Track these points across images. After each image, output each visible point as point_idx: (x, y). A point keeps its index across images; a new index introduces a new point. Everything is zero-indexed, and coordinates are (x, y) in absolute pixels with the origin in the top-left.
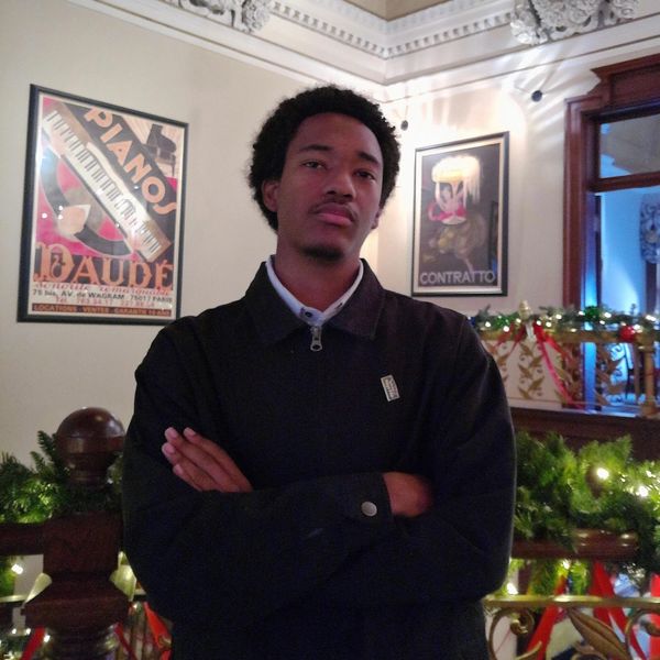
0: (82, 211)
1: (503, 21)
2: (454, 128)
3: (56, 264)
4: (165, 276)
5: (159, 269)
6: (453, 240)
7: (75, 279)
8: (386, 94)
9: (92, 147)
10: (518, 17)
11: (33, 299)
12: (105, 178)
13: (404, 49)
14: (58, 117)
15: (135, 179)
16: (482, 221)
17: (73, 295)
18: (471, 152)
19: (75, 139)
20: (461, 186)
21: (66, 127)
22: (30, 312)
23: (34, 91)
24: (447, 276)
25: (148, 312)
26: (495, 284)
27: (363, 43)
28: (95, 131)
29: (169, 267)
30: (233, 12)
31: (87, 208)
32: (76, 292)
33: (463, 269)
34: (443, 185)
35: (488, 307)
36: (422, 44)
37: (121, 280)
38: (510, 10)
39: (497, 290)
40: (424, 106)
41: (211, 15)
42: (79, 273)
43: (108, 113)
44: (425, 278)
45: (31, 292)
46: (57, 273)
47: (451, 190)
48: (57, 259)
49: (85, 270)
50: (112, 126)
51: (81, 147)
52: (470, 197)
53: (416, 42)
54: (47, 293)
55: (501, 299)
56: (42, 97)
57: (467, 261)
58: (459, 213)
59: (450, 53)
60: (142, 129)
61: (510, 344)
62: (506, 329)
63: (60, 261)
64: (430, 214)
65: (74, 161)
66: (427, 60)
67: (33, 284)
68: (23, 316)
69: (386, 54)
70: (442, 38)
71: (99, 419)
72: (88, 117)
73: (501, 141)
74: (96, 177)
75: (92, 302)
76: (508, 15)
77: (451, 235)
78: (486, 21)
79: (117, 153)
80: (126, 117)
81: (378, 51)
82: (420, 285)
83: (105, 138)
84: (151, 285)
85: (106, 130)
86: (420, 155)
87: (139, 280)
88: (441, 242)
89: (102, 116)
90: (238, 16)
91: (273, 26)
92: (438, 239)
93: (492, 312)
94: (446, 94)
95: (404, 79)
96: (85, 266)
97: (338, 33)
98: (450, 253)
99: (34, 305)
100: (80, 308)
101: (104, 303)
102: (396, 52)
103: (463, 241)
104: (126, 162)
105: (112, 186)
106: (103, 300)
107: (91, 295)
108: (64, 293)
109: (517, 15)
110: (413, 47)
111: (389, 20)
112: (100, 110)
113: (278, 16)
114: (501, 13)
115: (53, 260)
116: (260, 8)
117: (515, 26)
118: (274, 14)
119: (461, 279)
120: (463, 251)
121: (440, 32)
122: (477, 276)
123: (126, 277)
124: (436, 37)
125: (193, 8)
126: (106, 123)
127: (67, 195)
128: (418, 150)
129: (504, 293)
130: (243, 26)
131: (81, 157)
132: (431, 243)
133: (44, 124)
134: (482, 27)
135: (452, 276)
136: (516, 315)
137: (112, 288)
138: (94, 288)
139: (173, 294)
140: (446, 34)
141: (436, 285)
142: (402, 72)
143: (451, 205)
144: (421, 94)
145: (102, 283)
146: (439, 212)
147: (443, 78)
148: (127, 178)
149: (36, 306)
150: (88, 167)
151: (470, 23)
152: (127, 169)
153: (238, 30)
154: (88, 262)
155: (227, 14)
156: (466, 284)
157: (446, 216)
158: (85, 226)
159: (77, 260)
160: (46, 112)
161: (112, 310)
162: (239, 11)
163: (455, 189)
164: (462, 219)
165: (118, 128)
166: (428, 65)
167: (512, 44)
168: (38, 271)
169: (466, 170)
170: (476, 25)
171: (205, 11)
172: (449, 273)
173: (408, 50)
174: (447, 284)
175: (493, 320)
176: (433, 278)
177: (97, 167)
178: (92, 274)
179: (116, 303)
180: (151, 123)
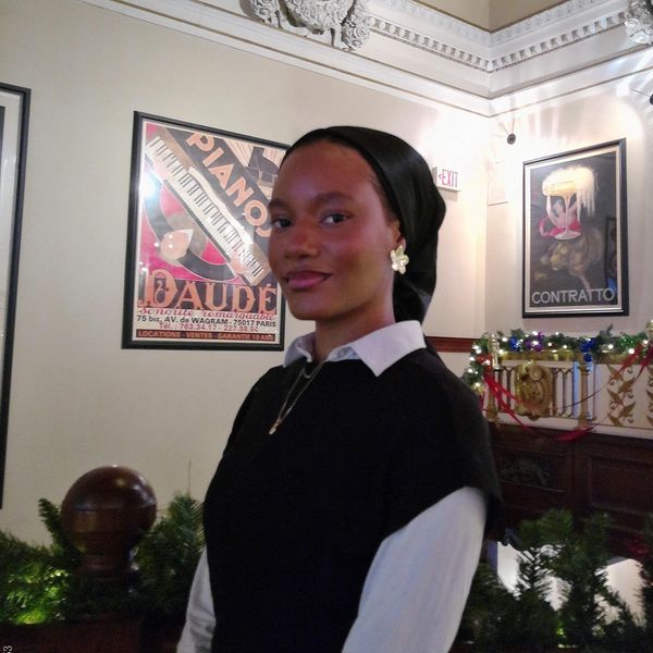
0: (185, 235)
1: (616, 21)
2: (564, 140)
3: (159, 289)
4: (269, 300)
5: (262, 292)
6: (567, 257)
7: (179, 304)
8: (491, 108)
9: (194, 171)
10: (633, 15)
11: (137, 324)
12: (208, 203)
13: (510, 61)
14: (161, 143)
15: (237, 203)
16: (598, 236)
17: (177, 320)
18: (584, 163)
19: (177, 163)
20: (574, 198)
21: (168, 152)
22: (134, 338)
23: (138, 118)
24: (561, 294)
25: (252, 336)
26: (614, 302)
27: (466, 57)
28: (197, 156)
29: (273, 291)
30: (333, 31)
31: (190, 232)
32: (179, 318)
33: (579, 286)
34: (554, 199)
35: (610, 328)
36: (528, 54)
37: (224, 304)
38: (624, 9)
39: (618, 308)
40: (531, 118)
41: (311, 36)
42: (182, 299)
43: (210, 137)
44: (537, 297)
45: (135, 318)
46: (161, 298)
47: (563, 204)
48: (159, 284)
49: (188, 295)
50: (214, 149)
51: (184, 172)
52: (584, 210)
53: (522, 52)
54: (151, 319)
55: (623, 318)
56: (145, 123)
57: (583, 278)
58: (573, 227)
59: (559, 61)
60: (244, 152)
61: (636, 368)
62: (632, 351)
63: (164, 287)
64: (541, 230)
65: (177, 187)
66: (534, 70)
67: (137, 311)
68: (127, 343)
69: (490, 67)
70: (549, 46)
71: (121, 483)
72: (190, 141)
73: (617, 149)
74: (199, 201)
75: (195, 327)
76: (621, 15)
77: (564, 251)
78: (597, 24)
79: (219, 176)
80: (227, 140)
81: (482, 63)
82: (532, 305)
83: (207, 162)
84: (255, 309)
85: (208, 153)
86: (528, 168)
87: (243, 305)
88: (554, 258)
89: (204, 140)
90: (338, 35)
91: (373, 44)
92: (550, 255)
93: (614, 333)
94: (555, 104)
95: (510, 92)
96: (188, 291)
97: (440, 47)
98: (564, 271)
99: (138, 330)
100: (183, 334)
101: (207, 328)
102: (500, 64)
103: (578, 257)
104: (228, 186)
105: (215, 210)
106: (206, 326)
107: (195, 320)
108: (167, 319)
109: (632, 13)
110: (518, 57)
111: (492, 32)
112: (202, 134)
113: (379, 33)
114: (614, 14)
115: (156, 286)
116: (360, 25)
117: (630, 25)
118: (375, 31)
119: (577, 298)
120: (578, 268)
121: (547, 39)
122: (595, 294)
123: (230, 301)
124: (543, 45)
125: (293, 29)
126: (207, 147)
127: (170, 221)
128: (525, 164)
129: (625, 312)
130: (343, 45)
131: (183, 182)
132: (543, 260)
133: (147, 150)
134: (593, 30)
135: (567, 294)
136: (643, 336)
137: (215, 313)
138: (197, 314)
139: (277, 318)
140: (553, 41)
141: (549, 305)
142: (507, 85)
143: (564, 220)
144: (528, 105)
145: (206, 308)
146: (550, 227)
147: (551, 87)
148: (228, 201)
149: (140, 332)
150: (191, 192)
151: (579, 27)
152: (229, 193)
153: (338, 48)
154: (192, 287)
155: (327, 33)
156: (583, 303)
157: (559, 231)
158: (188, 251)
159: (181, 286)
160: (150, 138)
161: (215, 335)
162: (338, 29)
163: (567, 203)
164: (577, 234)
165: (220, 152)
166: (535, 75)
167: (627, 45)
168: (141, 297)
169: (579, 181)
170: (586, 28)
171: (305, 31)
172: (564, 292)
173: (513, 61)
174: (561, 304)
175: (616, 341)
176: (546, 297)
177: (200, 192)
178: (195, 299)
179: (220, 328)
180: (252, 145)
